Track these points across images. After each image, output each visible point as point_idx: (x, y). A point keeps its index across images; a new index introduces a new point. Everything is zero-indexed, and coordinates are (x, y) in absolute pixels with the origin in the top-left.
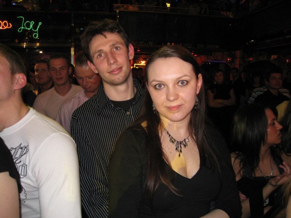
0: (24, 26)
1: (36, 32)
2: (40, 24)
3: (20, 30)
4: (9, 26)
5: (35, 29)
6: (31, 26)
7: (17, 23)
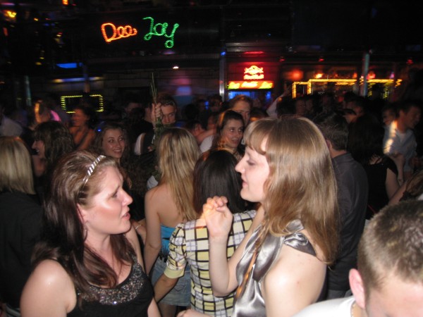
0: (153, 32)
1: (170, 39)
2: (176, 26)
3: (147, 37)
4: (133, 32)
5: (169, 34)
6: (164, 30)
7: (144, 28)
